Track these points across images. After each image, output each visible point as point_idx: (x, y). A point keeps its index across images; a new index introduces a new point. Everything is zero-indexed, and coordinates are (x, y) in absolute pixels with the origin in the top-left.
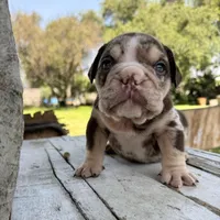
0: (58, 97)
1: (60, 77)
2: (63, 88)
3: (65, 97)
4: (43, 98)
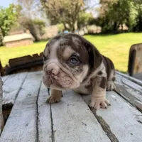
1: (69, 16)
2: (72, 23)
3: (74, 29)
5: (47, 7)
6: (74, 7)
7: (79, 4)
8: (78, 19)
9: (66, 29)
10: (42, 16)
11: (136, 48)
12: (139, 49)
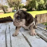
0: (16, 9)
1: (16, 5)
2: (17, 7)
4: (13, 10)
5: (9, 2)
6: (18, 2)
7: (19, 1)
8: (19, 6)
9: (15, 9)
10: (7, 4)
11: (37, 16)
12: (38, 16)
